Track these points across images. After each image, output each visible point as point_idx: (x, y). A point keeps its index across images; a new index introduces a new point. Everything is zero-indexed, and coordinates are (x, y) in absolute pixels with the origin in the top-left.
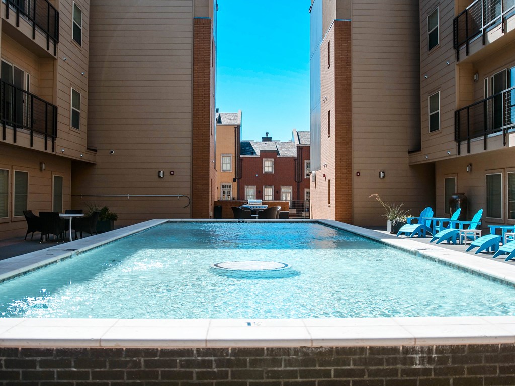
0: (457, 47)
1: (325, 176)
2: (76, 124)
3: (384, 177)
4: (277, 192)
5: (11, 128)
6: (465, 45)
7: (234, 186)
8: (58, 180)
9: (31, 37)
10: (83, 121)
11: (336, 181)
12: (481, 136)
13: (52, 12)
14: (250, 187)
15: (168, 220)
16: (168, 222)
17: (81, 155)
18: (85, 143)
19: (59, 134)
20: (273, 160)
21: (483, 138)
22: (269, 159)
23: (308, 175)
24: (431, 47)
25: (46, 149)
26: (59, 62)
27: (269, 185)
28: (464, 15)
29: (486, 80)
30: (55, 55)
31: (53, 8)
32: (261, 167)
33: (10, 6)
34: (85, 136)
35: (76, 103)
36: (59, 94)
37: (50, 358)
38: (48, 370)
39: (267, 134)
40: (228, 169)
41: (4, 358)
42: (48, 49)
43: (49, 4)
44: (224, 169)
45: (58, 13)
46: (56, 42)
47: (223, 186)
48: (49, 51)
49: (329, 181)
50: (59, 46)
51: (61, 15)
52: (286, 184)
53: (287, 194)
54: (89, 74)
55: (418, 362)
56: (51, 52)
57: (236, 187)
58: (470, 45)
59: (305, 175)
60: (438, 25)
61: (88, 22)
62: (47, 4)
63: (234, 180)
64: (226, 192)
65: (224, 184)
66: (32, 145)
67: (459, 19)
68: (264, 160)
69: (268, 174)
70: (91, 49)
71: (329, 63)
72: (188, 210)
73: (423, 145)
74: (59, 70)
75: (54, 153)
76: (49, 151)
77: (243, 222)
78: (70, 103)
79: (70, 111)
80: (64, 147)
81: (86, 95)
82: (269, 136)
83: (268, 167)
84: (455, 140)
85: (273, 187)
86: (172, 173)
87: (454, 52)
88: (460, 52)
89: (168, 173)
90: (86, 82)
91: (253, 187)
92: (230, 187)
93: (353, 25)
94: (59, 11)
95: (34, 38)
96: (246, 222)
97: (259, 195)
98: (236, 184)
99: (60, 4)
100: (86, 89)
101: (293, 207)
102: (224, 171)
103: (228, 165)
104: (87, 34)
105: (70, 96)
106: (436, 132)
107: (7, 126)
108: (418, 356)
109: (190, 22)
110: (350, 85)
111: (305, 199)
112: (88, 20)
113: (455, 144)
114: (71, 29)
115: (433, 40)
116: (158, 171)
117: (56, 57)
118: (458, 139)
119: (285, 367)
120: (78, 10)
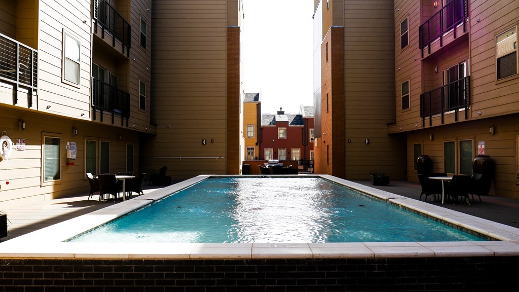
0: (422, 47)
1: (324, 142)
2: (143, 106)
3: (368, 143)
4: (289, 153)
5: (99, 111)
6: (428, 46)
7: (256, 149)
8: (130, 147)
9: (111, 45)
10: (147, 104)
11: (333, 146)
12: (439, 113)
13: (126, 26)
14: (268, 149)
15: (210, 175)
16: (211, 177)
17: (146, 128)
18: (149, 120)
19: (131, 114)
20: (286, 128)
21: (440, 115)
22: (283, 128)
23: (312, 139)
24: (403, 47)
25: (122, 125)
26: (131, 62)
27: (282, 147)
28: (427, 24)
29: (443, 72)
30: (128, 56)
31: (126, 22)
32: (276, 134)
33: (98, 24)
34: (149, 114)
35: (143, 92)
36: (131, 85)
37: (161, 266)
38: (159, 272)
39: (281, 108)
40: (252, 135)
41: (134, 266)
42: (123, 53)
43: (124, 21)
44: (249, 135)
45: (130, 26)
46: (129, 48)
47: (248, 148)
48: (124, 55)
49: (328, 146)
50: (131, 50)
51: (132, 28)
52: (296, 147)
53: (296, 154)
54: (151, 69)
55: (377, 268)
56: (125, 55)
57: (258, 149)
58: (431, 46)
59: (310, 139)
60: (408, 31)
61: (150, 31)
62: (122, 21)
63: (257, 144)
64: (251, 153)
65: (249, 147)
66: (113, 123)
67: (424, 26)
68: (279, 128)
69: (281, 139)
70: (152, 51)
71: (327, 59)
72: (224, 168)
73: (398, 119)
74: (131, 68)
75: (128, 128)
76: (125, 127)
77: (265, 177)
78: (138, 91)
79: (138, 97)
80: (134, 124)
81: (149, 84)
82: (282, 111)
83: (281, 133)
84: (421, 116)
85: (286, 149)
86: (212, 141)
87: (420, 51)
88: (424, 51)
89: (209, 141)
90: (149, 75)
91: (271, 149)
92: (253, 149)
93: (346, 30)
94: (131, 25)
95: (114, 45)
96: (267, 177)
97: (275, 156)
98: (258, 147)
99: (131, 20)
100: (149, 80)
101: (301, 165)
102: (249, 137)
103: (252, 133)
104: (150, 40)
105: (138, 86)
106: (408, 109)
107: (96, 110)
108: (377, 265)
109: (225, 30)
110: (343, 75)
111: (310, 159)
112: (150, 30)
113: (420, 119)
114: (139, 37)
115: (405, 42)
116: (202, 139)
117: (129, 58)
118: (423, 115)
119: (298, 270)
120: (143, 23)
